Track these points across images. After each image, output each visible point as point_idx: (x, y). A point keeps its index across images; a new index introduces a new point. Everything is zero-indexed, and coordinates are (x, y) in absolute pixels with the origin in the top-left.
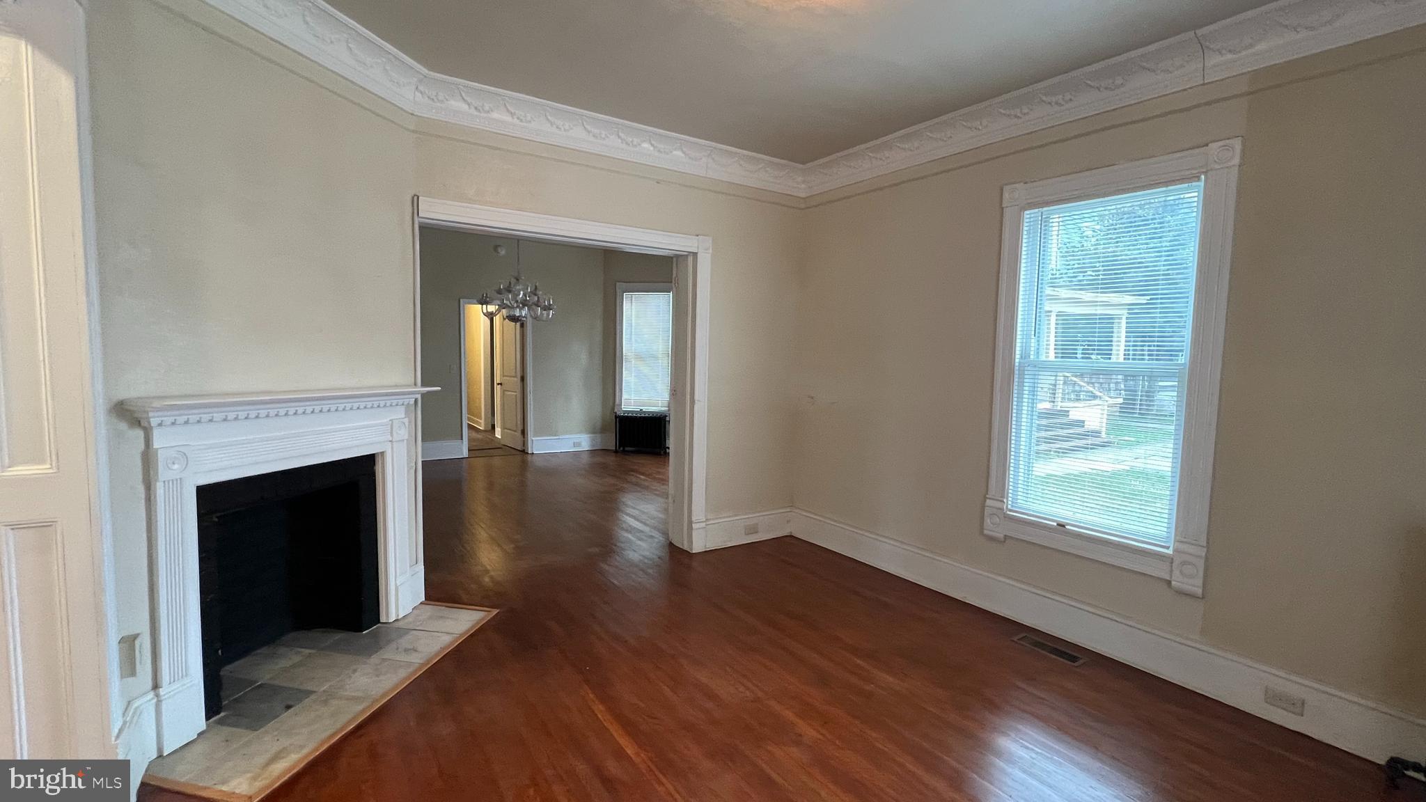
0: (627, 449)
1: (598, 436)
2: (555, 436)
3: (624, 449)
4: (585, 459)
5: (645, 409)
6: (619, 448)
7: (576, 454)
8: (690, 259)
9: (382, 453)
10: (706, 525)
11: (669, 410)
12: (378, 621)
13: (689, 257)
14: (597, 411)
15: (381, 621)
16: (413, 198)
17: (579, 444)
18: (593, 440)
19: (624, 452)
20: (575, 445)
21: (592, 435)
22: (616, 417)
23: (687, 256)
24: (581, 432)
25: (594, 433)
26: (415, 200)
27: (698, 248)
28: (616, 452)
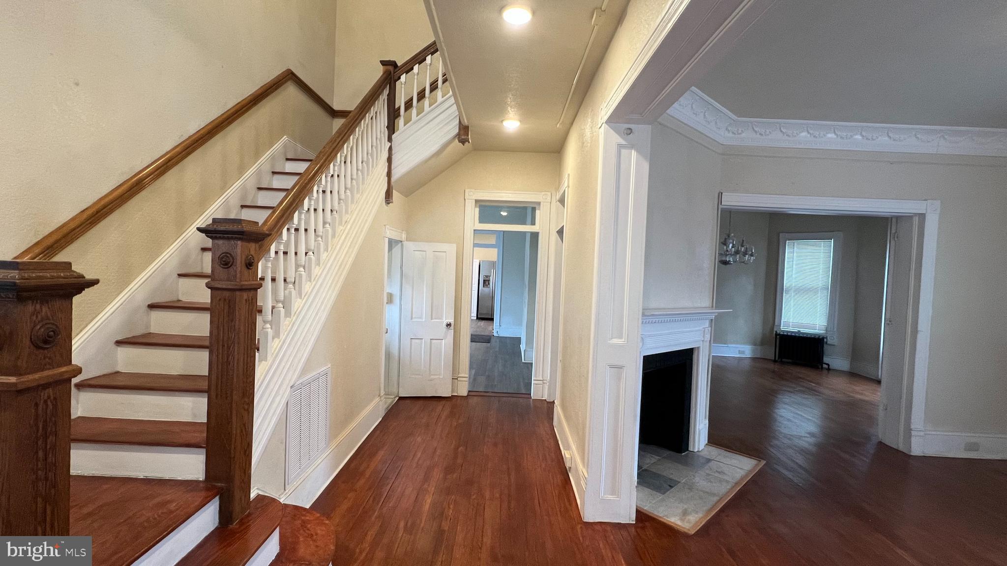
0: (783, 360)
1: (759, 348)
2: (725, 344)
3: (781, 360)
4: (747, 365)
5: (803, 330)
6: (779, 358)
7: (740, 359)
8: (916, 220)
9: (698, 348)
10: (926, 434)
11: (826, 333)
12: (688, 450)
13: (914, 218)
14: (758, 328)
15: (689, 449)
16: (719, 194)
17: (743, 352)
18: (754, 351)
19: (782, 363)
20: (740, 352)
21: (754, 347)
22: (777, 334)
23: (912, 216)
24: (744, 344)
25: (755, 345)
26: (720, 195)
27: (926, 209)
28: (775, 361)
